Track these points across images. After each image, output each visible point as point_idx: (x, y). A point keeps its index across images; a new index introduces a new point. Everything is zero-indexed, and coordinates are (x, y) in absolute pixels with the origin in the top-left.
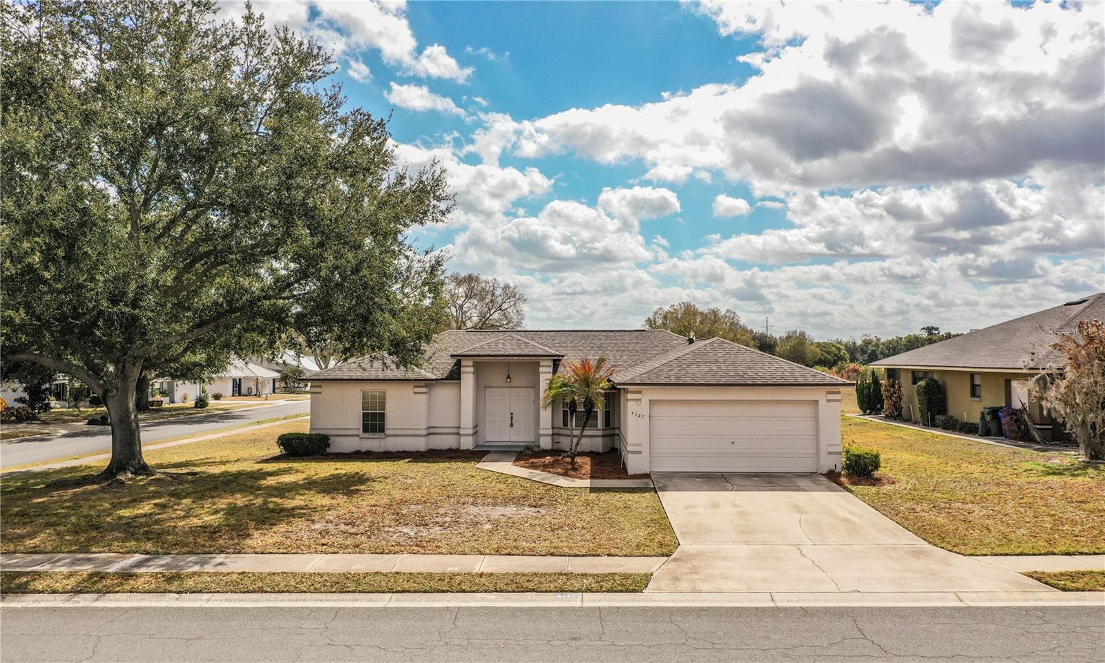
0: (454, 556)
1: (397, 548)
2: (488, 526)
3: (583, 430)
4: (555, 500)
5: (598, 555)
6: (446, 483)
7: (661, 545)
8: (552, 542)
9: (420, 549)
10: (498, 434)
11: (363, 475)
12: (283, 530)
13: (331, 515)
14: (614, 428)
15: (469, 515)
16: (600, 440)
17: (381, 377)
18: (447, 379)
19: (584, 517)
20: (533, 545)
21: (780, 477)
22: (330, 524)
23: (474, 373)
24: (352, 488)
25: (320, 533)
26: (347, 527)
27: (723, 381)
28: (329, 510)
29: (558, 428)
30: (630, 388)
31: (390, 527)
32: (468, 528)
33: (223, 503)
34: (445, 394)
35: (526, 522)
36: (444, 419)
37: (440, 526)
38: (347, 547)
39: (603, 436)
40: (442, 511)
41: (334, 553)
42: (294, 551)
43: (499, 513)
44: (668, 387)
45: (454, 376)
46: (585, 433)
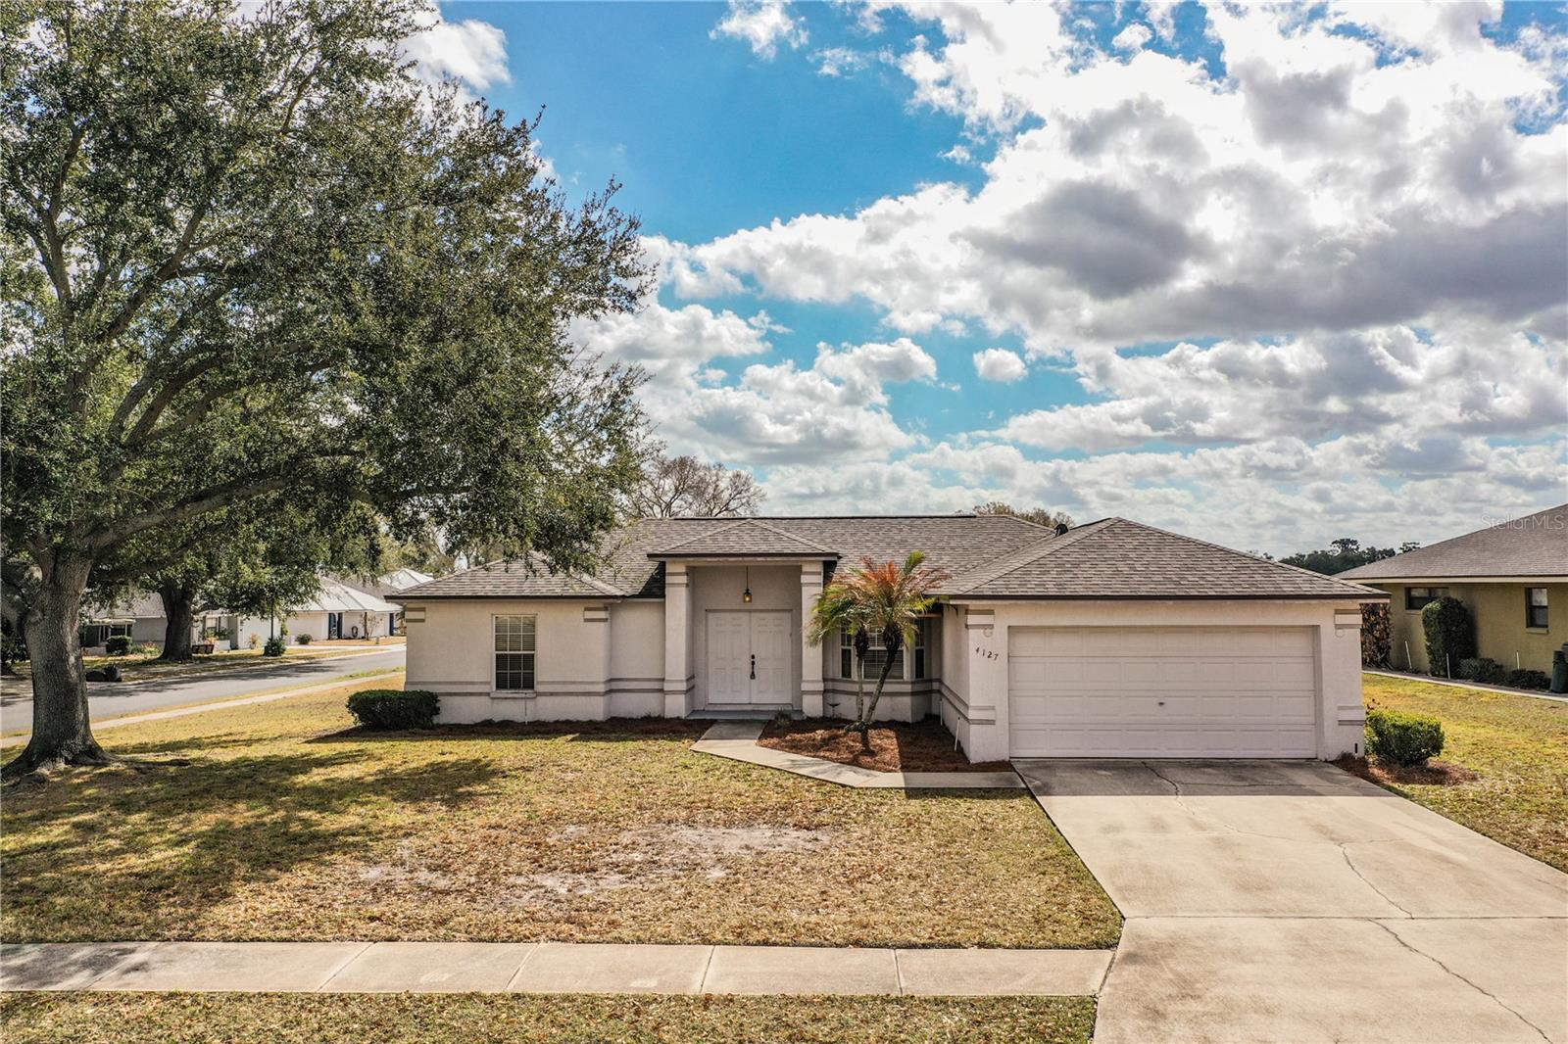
0: (647, 948)
1: (525, 929)
2: (717, 873)
3: (882, 682)
4: (845, 814)
5: (958, 946)
6: (637, 780)
7: (1087, 920)
8: (852, 912)
9: (574, 929)
10: (727, 691)
11: (487, 765)
12: (300, 882)
13: (405, 848)
14: (931, 681)
15: (680, 846)
16: (907, 700)
17: (527, 593)
18: (641, 595)
19: (907, 850)
20: (814, 918)
21: (1254, 767)
22: (400, 869)
23: (687, 585)
24: (461, 790)
25: (374, 890)
26: (433, 876)
27: (1143, 591)
28: (407, 835)
29: (834, 680)
30: (972, 604)
31: (519, 874)
32: (676, 877)
33: (204, 822)
34: (637, 621)
35: (795, 863)
36: (636, 665)
37: (622, 873)
38: (420, 924)
39: (913, 694)
40: (626, 838)
41: (390, 940)
42: (307, 934)
43: (738, 843)
44: (1044, 602)
45: (655, 590)
46: (887, 688)
